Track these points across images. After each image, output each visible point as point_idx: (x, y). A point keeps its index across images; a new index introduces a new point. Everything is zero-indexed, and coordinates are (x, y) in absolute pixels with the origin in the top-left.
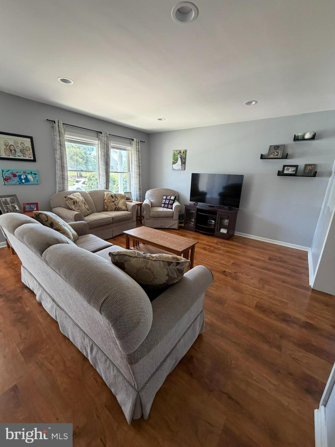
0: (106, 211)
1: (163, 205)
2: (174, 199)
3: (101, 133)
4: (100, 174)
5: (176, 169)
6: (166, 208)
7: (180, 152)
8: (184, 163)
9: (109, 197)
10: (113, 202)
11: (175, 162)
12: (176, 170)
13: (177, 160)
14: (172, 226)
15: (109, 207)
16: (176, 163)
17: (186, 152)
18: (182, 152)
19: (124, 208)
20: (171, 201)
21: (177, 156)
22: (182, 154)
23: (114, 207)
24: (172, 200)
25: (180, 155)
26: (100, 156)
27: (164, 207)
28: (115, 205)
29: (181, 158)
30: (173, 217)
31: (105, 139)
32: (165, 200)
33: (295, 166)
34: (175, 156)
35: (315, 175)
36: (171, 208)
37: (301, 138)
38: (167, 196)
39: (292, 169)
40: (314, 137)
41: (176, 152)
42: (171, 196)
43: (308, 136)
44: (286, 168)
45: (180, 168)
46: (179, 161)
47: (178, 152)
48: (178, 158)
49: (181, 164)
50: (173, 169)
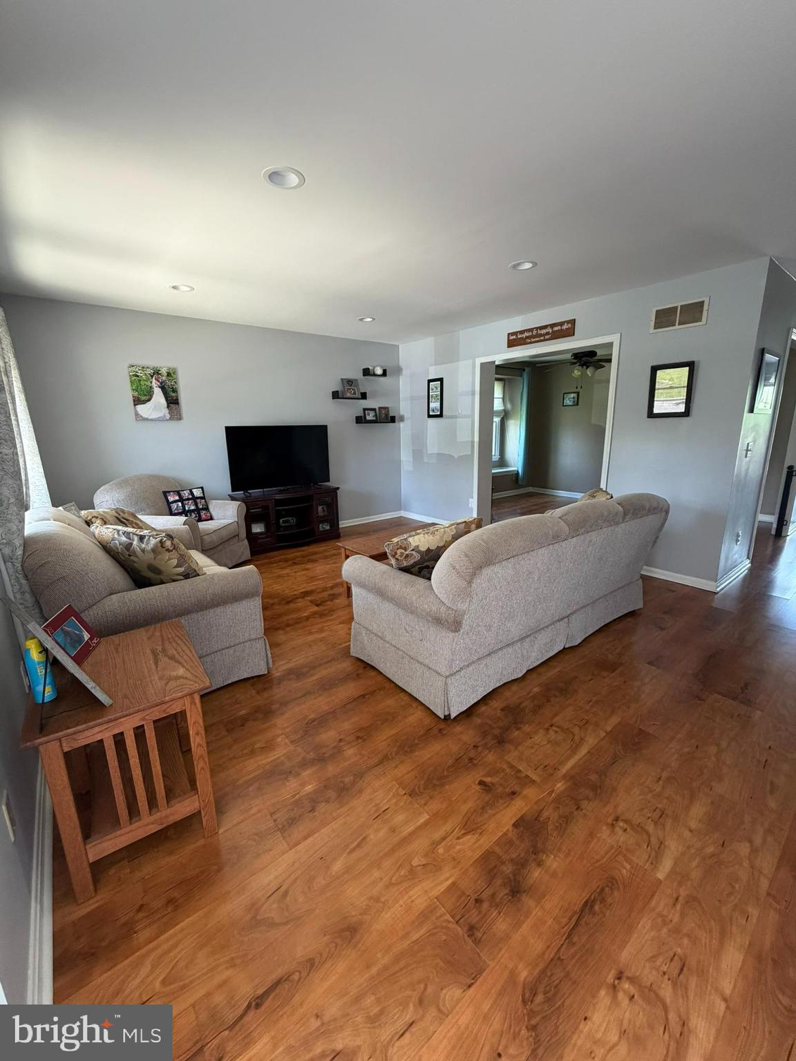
5: (150, 417)
12: (152, 420)
13: (149, 393)
16: (149, 400)
20: (198, 501)
22: (164, 378)
29: (163, 388)
30: (238, 535)
32: (182, 503)
33: (374, 410)
34: (140, 380)
35: (393, 420)
36: (209, 518)
37: (371, 372)
38: (178, 493)
39: (372, 414)
40: (384, 374)
41: (139, 372)
42: (191, 491)
43: (379, 371)
44: (366, 412)
45: (165, 416)
46: (159, 397)
47: (150, 371)
48: (151, 387)
49: (168, 404)
50: (141, 417)
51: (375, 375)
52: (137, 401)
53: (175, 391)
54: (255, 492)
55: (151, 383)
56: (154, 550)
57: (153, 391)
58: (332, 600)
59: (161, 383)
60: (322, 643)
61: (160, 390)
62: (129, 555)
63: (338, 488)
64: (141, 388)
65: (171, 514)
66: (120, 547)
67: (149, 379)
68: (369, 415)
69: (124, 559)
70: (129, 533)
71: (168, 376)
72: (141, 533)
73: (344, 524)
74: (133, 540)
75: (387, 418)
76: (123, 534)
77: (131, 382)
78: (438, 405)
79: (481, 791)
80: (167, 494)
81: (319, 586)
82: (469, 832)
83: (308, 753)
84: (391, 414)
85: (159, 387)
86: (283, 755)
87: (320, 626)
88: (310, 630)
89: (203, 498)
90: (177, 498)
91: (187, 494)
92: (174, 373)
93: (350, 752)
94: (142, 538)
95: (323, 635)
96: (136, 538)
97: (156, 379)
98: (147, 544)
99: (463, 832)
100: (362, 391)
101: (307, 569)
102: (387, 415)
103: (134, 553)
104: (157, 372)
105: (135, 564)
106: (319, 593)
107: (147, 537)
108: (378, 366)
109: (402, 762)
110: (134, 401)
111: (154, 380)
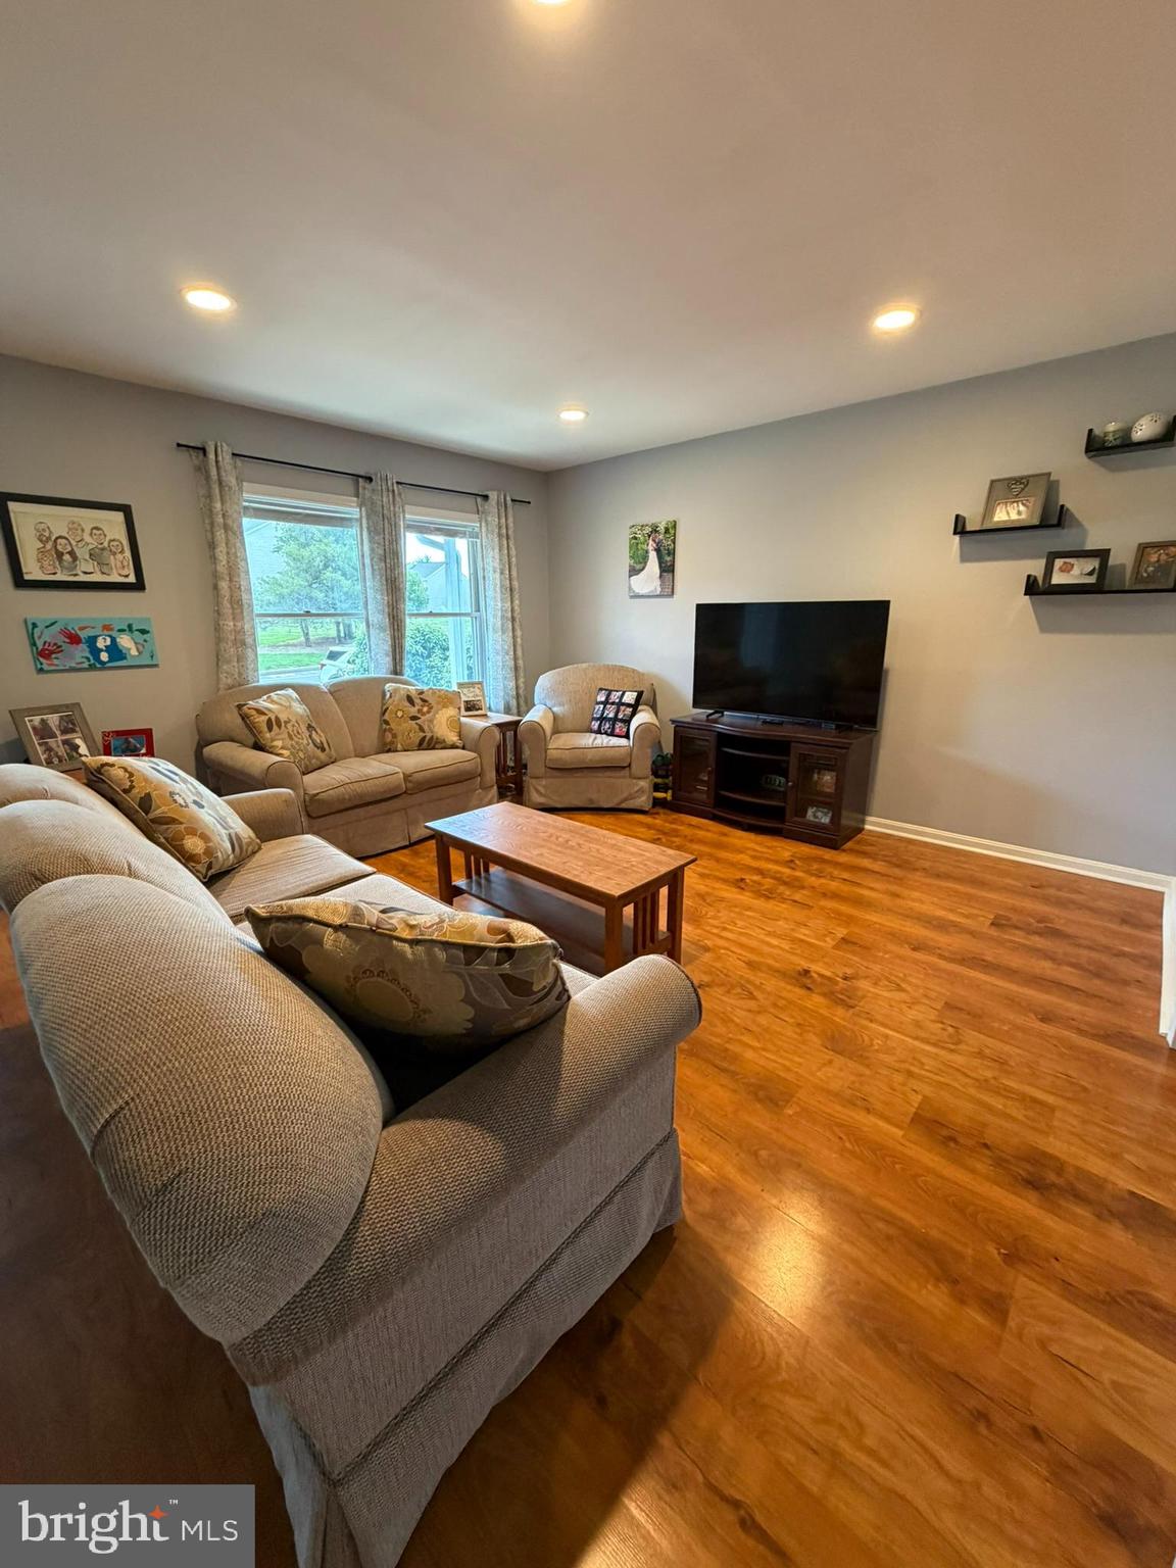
0: (389, 751)
1: (595, 725)
2: (632, 702)
3: (370, 479)
4: (371, 622)
5: (642, 592)
6: (606, 733)
7: (655, 530)
8: (667, 569)
9: (400, 700)
10: (414, 718)
11: (638, 567)
12: (642, 596)
13: (645, 559)
14: (626, 800)
15: (400, 738)
16: (642, 569)
17: (675, 527)
18: (662, 528)
19: (453, 738)
20: (622, 708)
21: (645, 547)
22: (661, 537)
23: (416, 737)
24: (628, 705)
25: (654, 540)
26: (367, 561)
27: (599, 732)
28: (422, 729)
29: (658, 551)
30: (629, 765)
31: (384, 499)
32: (604, 707)
34: (638, 543)
36: (624, 734)
38: (609, 693)
41: (638, 532)
42: (624, 693)
45: (656, 590)
46: (652, 564)
47: (648, 530)
48: (647, 551)
49: (661, 573)
50: (634, 592)
55: (648, 545)
57: (648, 557)
59: (658, 544)
61: (655, 554)
65: (592, 719)
77: (629, 547)
80: (600, 692)
85: (655, 550)
89: (632, 705)
90: (603, 699)
91: (616, 697)
92: (672, 528)
97: (652, 540)
111: (651, 542)
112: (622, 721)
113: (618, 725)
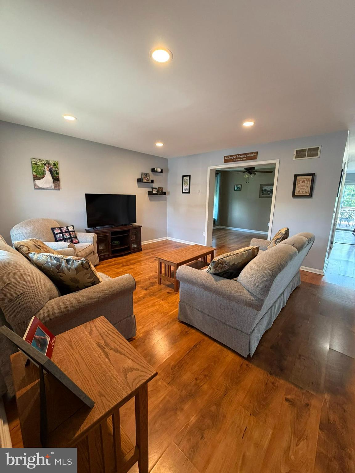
5: (43, 187)
8: (56, 179)
11: (39, 176)
12: (44, 189)
13: (43, 174)
16: (43, 178)
18: (52, 162)
20: (71, 233)
21: (43, 169)
22: (52, 166)
29: (51, 171)
30: (94, 250)
32: (63, 234)
33: (156, 188)
34: (38, 167)
35: (165, 193)
36: (77, 242)
37: (156, 171)
38: (60, 229)
39: (156, 190)
40: (162, 171)
41: (38, 162)
42: (67, 227)
43: (159, 170)
44: (153, 189)
45: (51, 187)
46: (48, 176)
47: (43, 162)
48: (44, 171)
49: (53, 180)
50: (38, 186)
51: (157, 172)
52: (36, 178)
53: (57, 173)
54: (100, 228)
55: (44, 168)
56: (77, 269)
57: (45, 173)
58: (152, 286)
59: (50, 169)
60: (158, 312)
61: (49, 172)
62: (58, 272)
63: (141, 226)
64: (38, 171)
65: (56, 240)
66: (52, 268)
67: (43, 166)
68: (154, 191)
69: (53, 274)
70: (58, 258)
71: (54, 165)
72: (67, 258)
73: (143, 243)
74: (62, 263)
75: (162, 193)
76: (55, 258)
77: (32, 167)
78: (188, 187)
79: (290, 405)
80: (54, 229)
81: (142, 278)
82: (300, 439)
83: (181, 391)
84: (164, 191)
85: (49, 171)
86: (167, 395)
87: (152, 302)
88: (148, 305)
89: (74, 231)
90: (60, 231)
91: (65, 229)
92: (57, 164)
93: (205, 387)
94: (68, 261)
95: (157, 307)
96: (64, 261)
97: (47, 167)
98: (72, 265)
99: (297, 439)
100: (151, 179)
101: (132, 269)
102: (162, 191)
103: (62, 271)
104: (48, 163)
105: (61, 278)
106: (144, 282)
107: (71, 261)
108: (159, 168)
109: (238, 390)
110: (34, 178)
111: (46, 167)
112: (74, 237)
113: (74, 240)
